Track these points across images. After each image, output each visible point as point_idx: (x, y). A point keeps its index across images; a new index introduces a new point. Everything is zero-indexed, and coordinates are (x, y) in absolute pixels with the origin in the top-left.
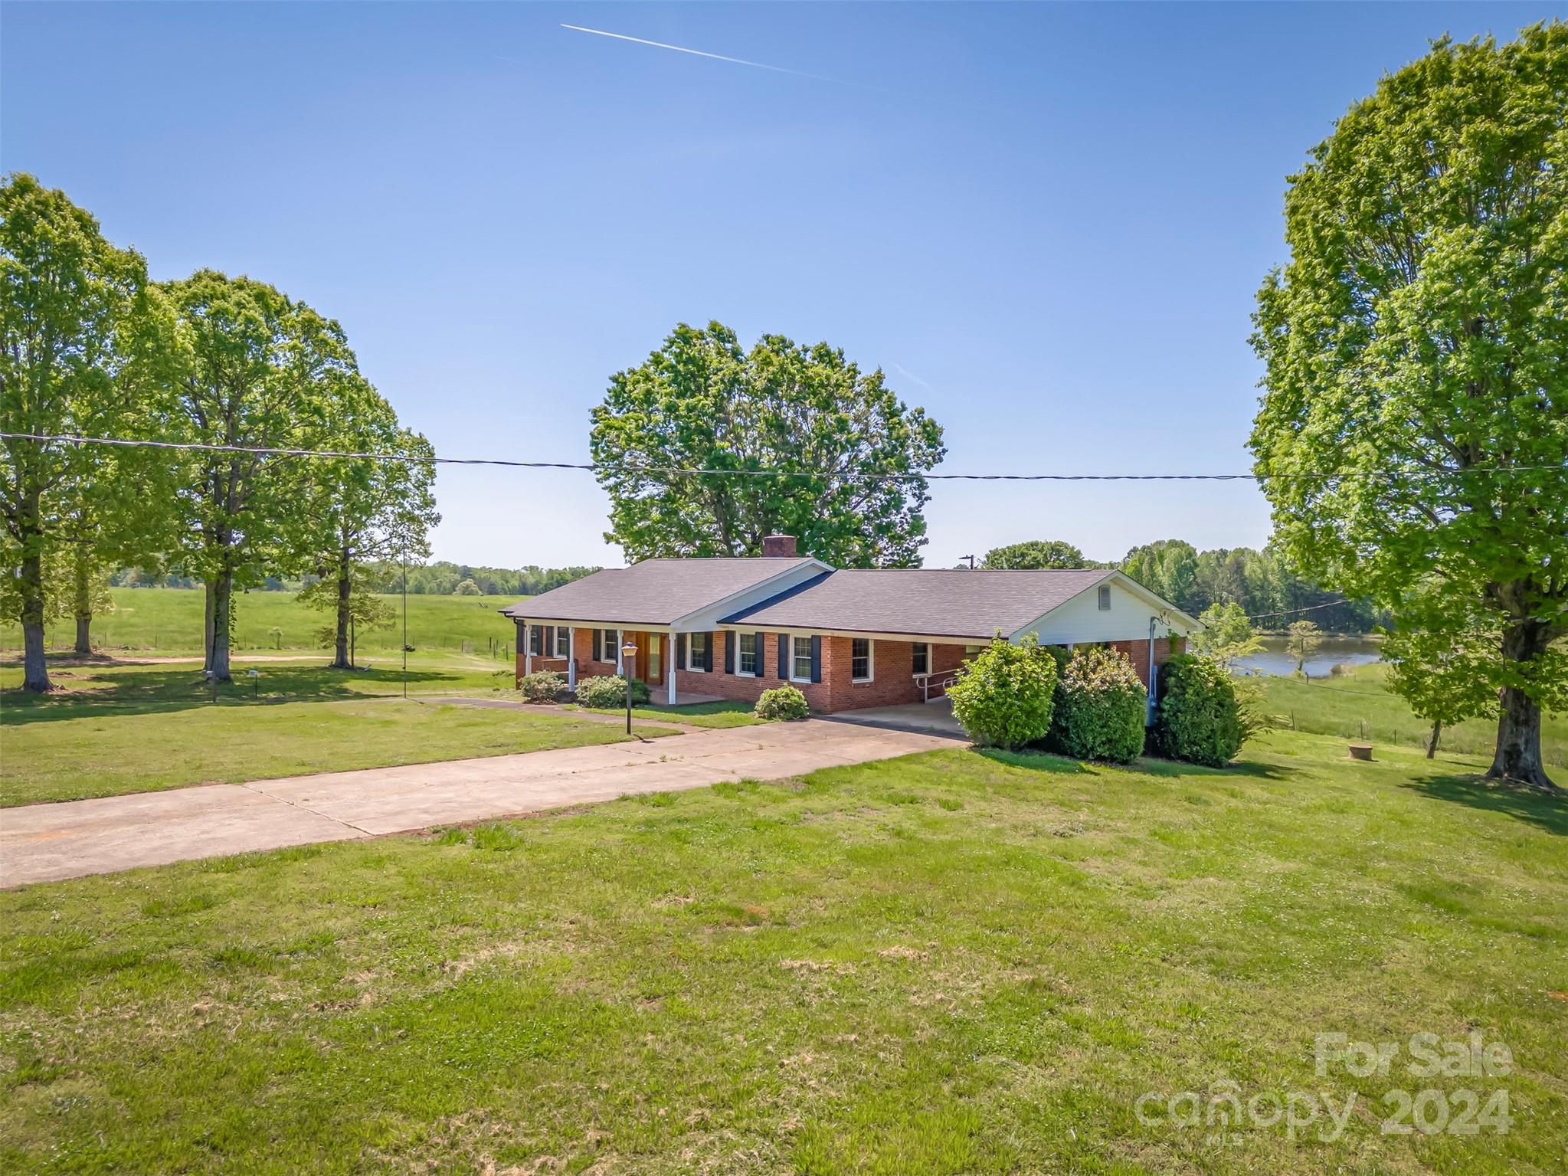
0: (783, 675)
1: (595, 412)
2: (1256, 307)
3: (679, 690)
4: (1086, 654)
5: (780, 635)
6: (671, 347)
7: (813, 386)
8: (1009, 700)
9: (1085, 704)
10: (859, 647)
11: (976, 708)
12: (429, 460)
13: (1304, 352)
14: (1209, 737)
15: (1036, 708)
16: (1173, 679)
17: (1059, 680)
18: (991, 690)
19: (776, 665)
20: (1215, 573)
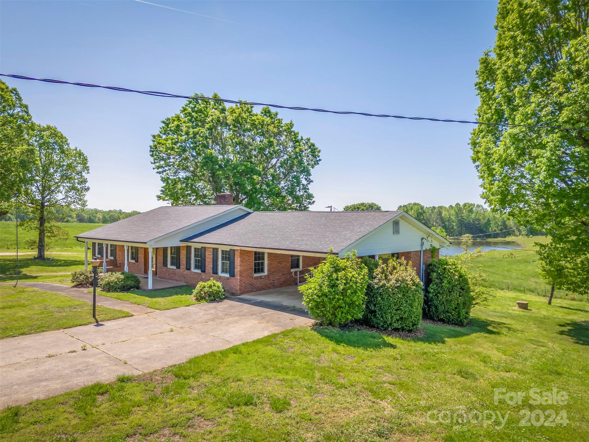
0: (215, 272)
1: (154, 137)
2: (479, 67)
3: (154, 281)
4: (385, 261)
5: (214, 249)
6: (189, 104)
7: (255, 124)
8: (337, 296)
9: (385, 296)
10: (259, 256)
11: (316, 301)
12: (85, 162)
13: (505, 90)
14: (456, 308)
15: (355, 301)
16: (435, 274)
17: (370, 281)
18: (326, 289)
19: (212, 266)
20: (431, 215)
